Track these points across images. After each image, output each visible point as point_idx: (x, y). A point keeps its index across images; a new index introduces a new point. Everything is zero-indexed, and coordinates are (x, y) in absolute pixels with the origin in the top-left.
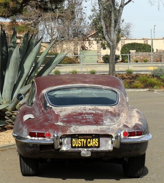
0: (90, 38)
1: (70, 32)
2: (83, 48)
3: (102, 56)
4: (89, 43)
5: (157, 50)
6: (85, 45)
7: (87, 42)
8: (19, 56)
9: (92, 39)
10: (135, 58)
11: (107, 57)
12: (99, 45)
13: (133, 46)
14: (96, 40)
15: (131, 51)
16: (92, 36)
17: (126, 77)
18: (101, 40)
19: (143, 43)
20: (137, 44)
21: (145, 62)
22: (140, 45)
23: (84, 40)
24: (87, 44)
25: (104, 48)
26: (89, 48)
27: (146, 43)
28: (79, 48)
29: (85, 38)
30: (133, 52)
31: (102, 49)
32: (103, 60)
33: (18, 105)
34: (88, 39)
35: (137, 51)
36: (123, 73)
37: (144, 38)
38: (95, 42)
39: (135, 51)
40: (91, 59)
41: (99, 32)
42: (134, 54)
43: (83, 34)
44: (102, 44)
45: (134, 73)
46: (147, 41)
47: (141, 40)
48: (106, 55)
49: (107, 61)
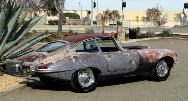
0: (40, 9)
1: (28, 5)
2: (36, 15)
3: (48, 21)
4: (39, 12)
5: (82, 18)
6: (37, 13)
7: (38, 11)
8: (5, 18)
9: (42, 10)
10: (68, 22)
11: (51, 21)
12: (46, 13)
13: (68, 15)
14: (44, 10)
15: (66, 18)
16: (42, 8)
17: (69, 35)
18: (47, 10)
19: (74, 13)
20: (70, 13)
21: (75, 25)
22: (72, 14)
23: (36, 10)
24: (38, 13)
25: (49, 16)
26: (39, 15)
27: (75, 13)
28: (33, 15)
29: (37, 9)
30: (67, 18)
31: (48, 16)
32: (48, 23)
33: (2, 57)
34: (39, 9)
35: (70, 18)
36: (67, 32)
37: (74, 10)
38: (43, 12)
39: (69, 18)
40: (41, 22)
41: (46, 5)
42: (68, 19)
43: (35, 6)
44: (47, 13)
45: (74, 32)
46: (76, 11)
47: (73, 11)
48: (50, 20)
49: (51, 24)
